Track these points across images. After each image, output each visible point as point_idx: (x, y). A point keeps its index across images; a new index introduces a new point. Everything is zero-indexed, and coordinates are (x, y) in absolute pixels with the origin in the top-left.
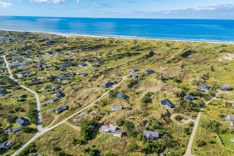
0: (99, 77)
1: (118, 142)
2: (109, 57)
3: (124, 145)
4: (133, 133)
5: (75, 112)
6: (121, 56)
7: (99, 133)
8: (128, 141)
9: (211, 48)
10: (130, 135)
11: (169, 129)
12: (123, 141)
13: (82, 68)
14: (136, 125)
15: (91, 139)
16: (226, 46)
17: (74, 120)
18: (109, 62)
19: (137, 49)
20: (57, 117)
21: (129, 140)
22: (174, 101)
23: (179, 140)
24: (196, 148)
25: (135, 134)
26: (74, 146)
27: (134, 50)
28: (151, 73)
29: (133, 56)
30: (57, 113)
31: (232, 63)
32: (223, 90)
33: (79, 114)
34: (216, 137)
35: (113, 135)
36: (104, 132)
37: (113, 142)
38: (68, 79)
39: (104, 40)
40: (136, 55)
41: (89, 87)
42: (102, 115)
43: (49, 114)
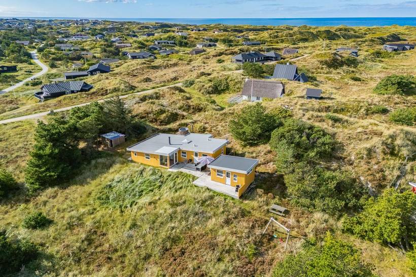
1: (211, 224)
3: (249, 250)
4: (332, 185)
8: (283, 229)
10: (306, 194)
12: (243, 225)
14: (354, 150)
15: (64, 180)
18: (273, 45)
21: (291, 221)
25: (347, 195)
29: (343, 39)
35: (194, 178)
37: (172, 217)
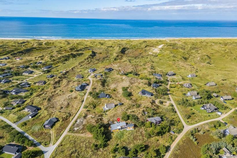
0: (61, 82)
1: (135, 134)
2: (54, 60)
3: (141, 134)
4: (141, 123)
5: (69, 122)
6: (67, 58)
7: (113, 132)
9: (137, 44)
10: (140, 125)
11: (162, 112)
12: (138, 132)
13: (31, 76)
16: (146, 42)
17: (76, 129)
18: (56, 65)
19: (76, 49)
20: (52, 132)
21: (141, 129)
22: (150, 90)
23: (173, 119)
24: (187, 120)
25: (143, 123)
26: (97, 151)
27: (74, 51)
28: (111, 71)
29: (78, 56)
30: (50, 127)
31: (160, 55)
32: (170, 75)
33: (76, 121)
34: (192, 109)
35: (126, 130)
36: (117, 130)
37: (130, 136)
38: (26, 91)
39: (28, 42)
40: (80, 55)
41: (60, 95)
42: (101, 116)
43: (40, 132)
